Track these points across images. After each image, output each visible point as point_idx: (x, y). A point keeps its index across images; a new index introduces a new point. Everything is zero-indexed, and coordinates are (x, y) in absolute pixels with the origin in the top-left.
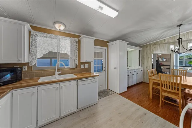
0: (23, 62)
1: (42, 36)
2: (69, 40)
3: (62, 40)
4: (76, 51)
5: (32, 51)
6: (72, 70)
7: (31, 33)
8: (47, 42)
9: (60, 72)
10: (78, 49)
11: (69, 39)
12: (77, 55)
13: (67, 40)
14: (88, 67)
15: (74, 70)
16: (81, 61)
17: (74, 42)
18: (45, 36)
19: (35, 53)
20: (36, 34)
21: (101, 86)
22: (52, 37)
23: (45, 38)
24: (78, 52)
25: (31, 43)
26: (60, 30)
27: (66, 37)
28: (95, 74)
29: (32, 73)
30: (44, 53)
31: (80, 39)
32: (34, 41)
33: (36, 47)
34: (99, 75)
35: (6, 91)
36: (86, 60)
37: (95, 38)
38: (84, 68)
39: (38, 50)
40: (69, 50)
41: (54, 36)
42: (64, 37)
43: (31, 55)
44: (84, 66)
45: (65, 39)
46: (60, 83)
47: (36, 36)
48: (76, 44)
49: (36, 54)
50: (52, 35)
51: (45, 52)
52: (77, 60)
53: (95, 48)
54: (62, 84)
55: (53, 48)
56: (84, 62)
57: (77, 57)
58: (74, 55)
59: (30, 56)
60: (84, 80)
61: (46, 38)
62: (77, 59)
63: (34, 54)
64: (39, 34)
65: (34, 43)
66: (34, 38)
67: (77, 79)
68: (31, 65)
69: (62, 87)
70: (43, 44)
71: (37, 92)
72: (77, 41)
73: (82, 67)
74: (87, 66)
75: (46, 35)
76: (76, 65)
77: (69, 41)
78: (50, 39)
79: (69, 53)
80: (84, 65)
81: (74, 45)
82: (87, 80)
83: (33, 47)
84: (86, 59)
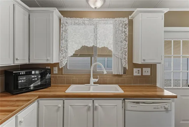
0: (51, 62)
1: (73, 23)
2: (111, 24)
3: (100, 25)
4: (125, 41)
5: (62, 47)
6: (116, 78)
7: (62, 22)
8: (79, 32)
9: (97, 80)
10: (127, 39)
11: (111, 22)
12: (127, 50)
13: (107, 23)
14: (149, 74)
15: (120, 79)
16: (135, 62)
17: (121, 25)
18: (77, 23)
19: (65, 49)
20: (67, 21)
21: (183, 120)
22: (86, 22)
23: (77, 26)
24: (127, 43)
25: (62, 35)
26: (95, 8)
27: (106, 19)
28: (167, 93)
29: (62, 77)
30: (76, 49)
31: (132, 17)
32: (65, 32)
33: (66, 41)
34: (176, 97)
35: (32, 100)
36: (144, 60)
37: (166, 10)
38: (140, 74)
39: (69, 45)
40: (111, 41)
41: (88, 21)
42: (103, 19)
43: (62, 52)
44: (140, 72)
45: (105, 23)
46: (93, 99)
47: (66, 24)
48: (124, 29)
49: (66, 51)
50: (86, 19)
51: (77, 47)
52: (125, 58)
53: (165, 32)
54: (97, 103)
55: (87, 41)
56: (140, 63)
57: (127, 54)
58: (121, 50)
59: (61, 54)
60: (138, 103)
61: (79, 25)
62: (127, 57)
63: (65, 51)
64: (69, 20)
65: (64, 35)
66: (64, 28)
67: (124, 98)
68: (61, 66)
69: (96, 107)
70: (75, 35)
71: (64, 107)
72: (127, 22)
73: (136, 72)
74: (147, 72)
75: (77, 21)
76: (125, 68)
77: (112, 26)
78: (84, 26)
79: (111, 48)
80: (140, 69)
81: (120, 32)
82: (144, 103)
83: (63, 41)
84: (144, 58)
